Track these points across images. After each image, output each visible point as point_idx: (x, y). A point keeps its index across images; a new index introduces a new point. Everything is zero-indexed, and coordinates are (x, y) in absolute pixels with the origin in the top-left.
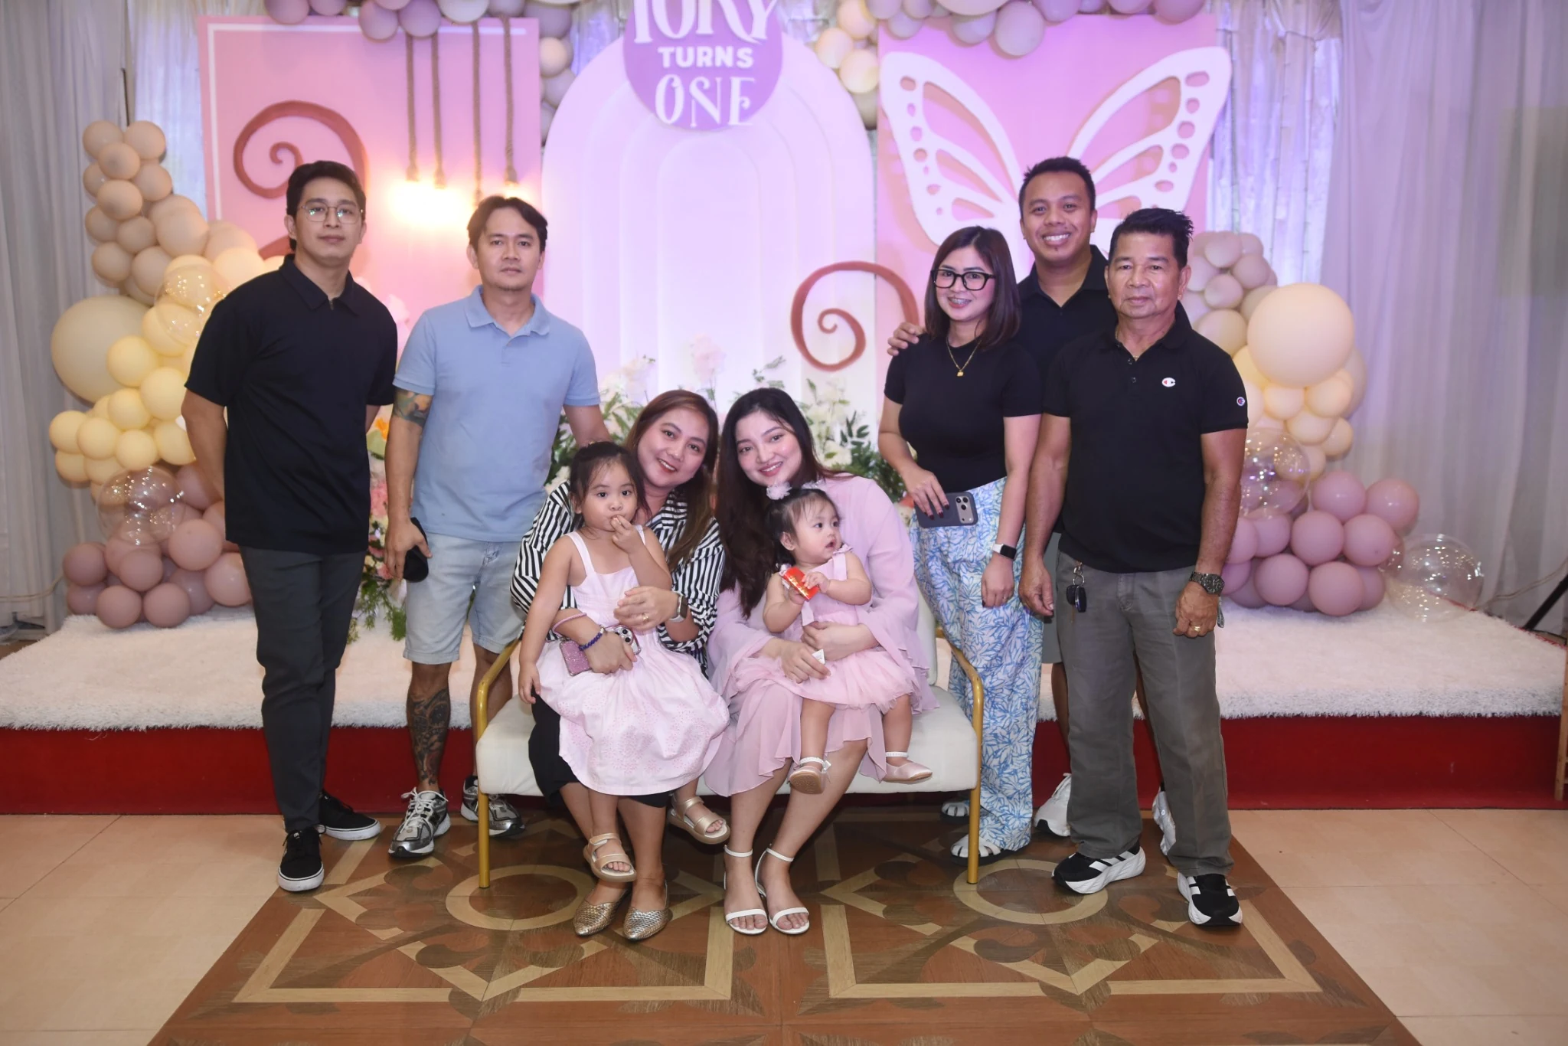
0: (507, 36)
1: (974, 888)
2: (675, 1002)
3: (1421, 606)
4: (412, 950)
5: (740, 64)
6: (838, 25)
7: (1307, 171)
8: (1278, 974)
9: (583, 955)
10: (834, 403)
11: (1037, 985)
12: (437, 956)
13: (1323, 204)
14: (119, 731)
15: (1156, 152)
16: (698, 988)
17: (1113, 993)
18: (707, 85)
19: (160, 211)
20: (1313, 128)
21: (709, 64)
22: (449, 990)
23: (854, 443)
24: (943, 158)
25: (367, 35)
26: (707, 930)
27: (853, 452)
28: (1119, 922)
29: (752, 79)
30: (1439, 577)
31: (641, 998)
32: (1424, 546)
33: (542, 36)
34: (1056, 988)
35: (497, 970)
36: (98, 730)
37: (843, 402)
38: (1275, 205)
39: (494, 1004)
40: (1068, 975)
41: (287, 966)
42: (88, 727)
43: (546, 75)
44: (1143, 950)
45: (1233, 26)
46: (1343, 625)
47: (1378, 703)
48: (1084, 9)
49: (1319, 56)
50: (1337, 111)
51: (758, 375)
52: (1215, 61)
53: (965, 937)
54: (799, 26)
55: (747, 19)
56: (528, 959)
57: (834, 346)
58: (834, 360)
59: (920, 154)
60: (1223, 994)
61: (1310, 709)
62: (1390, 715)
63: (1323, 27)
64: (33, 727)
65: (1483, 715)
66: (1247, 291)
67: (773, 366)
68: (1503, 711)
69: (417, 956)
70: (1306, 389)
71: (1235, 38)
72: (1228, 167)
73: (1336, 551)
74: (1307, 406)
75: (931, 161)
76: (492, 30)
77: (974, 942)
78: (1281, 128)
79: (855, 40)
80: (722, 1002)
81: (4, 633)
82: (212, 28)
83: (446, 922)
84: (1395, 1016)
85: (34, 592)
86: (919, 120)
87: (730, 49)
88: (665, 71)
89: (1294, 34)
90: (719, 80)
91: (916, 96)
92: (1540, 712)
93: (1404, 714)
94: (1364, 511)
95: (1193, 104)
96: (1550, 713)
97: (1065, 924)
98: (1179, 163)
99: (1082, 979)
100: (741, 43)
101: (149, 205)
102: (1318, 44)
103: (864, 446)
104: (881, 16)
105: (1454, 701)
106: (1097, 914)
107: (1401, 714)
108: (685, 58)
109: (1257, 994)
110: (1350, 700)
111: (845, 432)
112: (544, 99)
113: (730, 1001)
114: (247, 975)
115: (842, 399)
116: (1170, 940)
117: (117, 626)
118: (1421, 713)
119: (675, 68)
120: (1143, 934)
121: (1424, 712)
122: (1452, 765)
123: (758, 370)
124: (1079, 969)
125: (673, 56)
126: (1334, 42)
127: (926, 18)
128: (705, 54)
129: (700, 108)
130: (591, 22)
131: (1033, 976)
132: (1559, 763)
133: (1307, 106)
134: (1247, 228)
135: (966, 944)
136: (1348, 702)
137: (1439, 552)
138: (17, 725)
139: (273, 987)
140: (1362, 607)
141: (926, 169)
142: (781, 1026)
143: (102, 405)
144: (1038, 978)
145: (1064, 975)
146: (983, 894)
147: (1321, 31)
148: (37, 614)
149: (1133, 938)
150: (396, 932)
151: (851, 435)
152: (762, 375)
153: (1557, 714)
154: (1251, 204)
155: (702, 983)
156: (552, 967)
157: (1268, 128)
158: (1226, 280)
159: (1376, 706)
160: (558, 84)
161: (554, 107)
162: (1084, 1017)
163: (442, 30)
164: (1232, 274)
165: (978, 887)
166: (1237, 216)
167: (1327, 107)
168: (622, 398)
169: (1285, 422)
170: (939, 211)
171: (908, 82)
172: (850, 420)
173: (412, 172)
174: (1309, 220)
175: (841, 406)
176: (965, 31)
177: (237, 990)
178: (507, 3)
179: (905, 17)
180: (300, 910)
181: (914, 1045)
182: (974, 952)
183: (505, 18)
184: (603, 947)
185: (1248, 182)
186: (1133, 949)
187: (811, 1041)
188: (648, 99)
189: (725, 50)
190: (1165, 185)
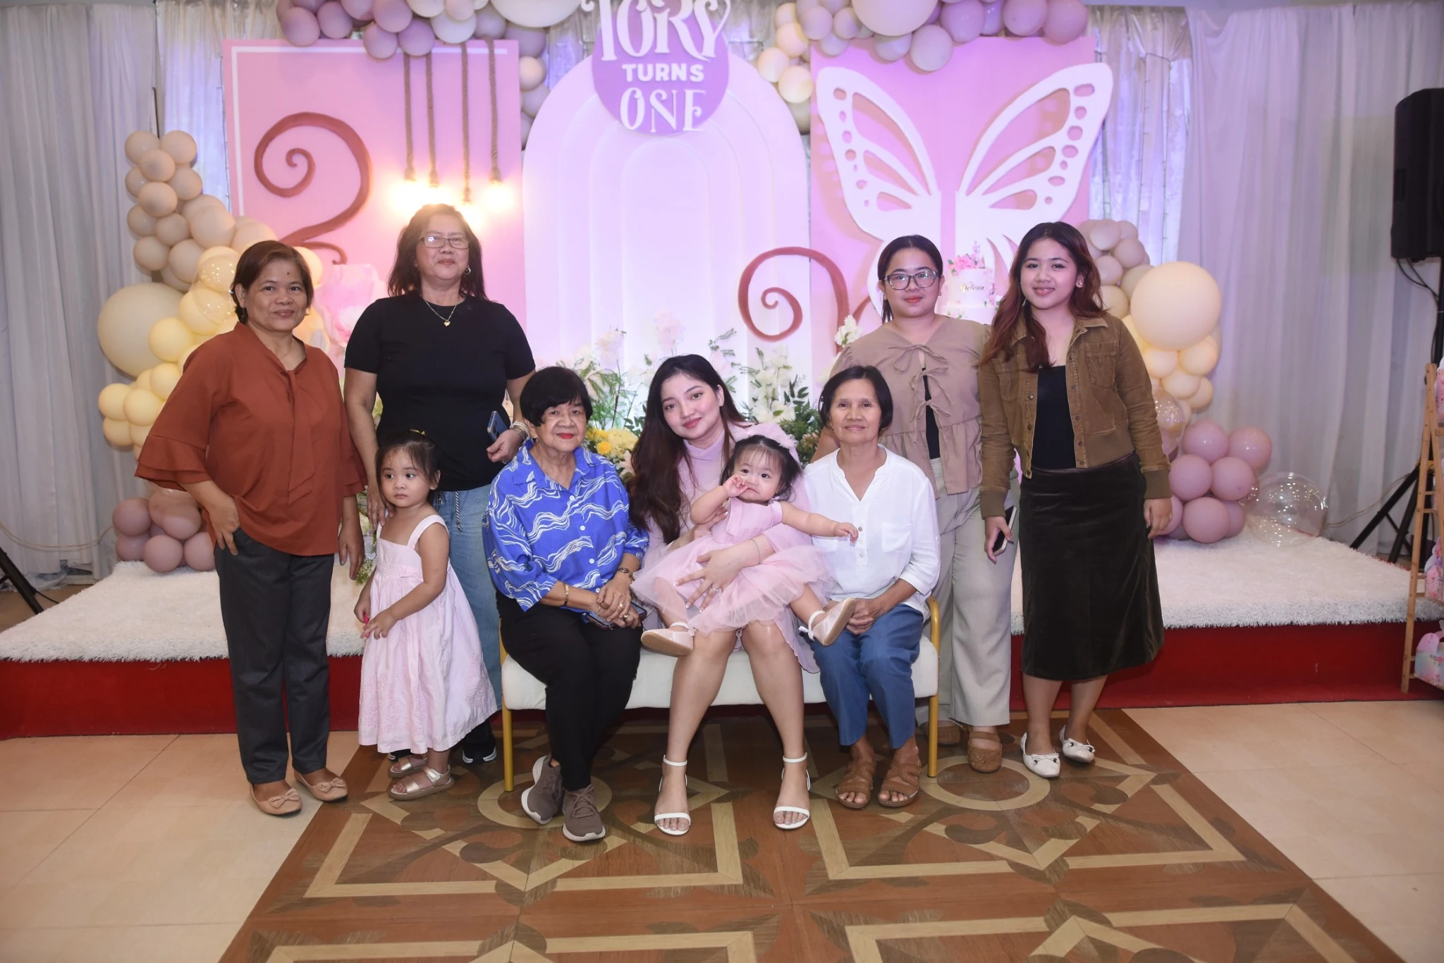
0: (492, 55)
1: (934, 781)
2: (695, 887)
3: (1276, 533)
4: (456, 848)
5: (693, 79)
6: (776, 45)
7: (1165, 170)
8: (1207, 847)
9: (607, 848)
10: (779, 368)
11: (1006, 862)
12: (477, 853)
13: (1178, 198)
14: (176, 661)
15: (1050, 152)
16: (712, 875)
17: (1071, 867)
18: (664, 96)
19: (192, 209)
20: (1170, 134)
21: (666, 78)
22: (494, 882)
23: (795, 402)
24: (870, 158)
25: (370, 55)
26: (711, 823)
27: (796, 410)
28: (1064, 806)
29: (703, 92)
30: (1293, 508)
31: (665, 885)
32: (1279, 483)
33: (521, 55)
34: (1023, 865)
35: (534, 864)
36: (158, 661)
37: (785, 367)
38: (1140, 198)
39: (536, 894)
40: (1030, 853)
41: (347, 864)
42: (148, 659)
43: (524, 89)
44: (1089, 830)
45: (1102, 48)
46: (1212, 550)
47: (1256, 615)
48: (985, 32)
49: (1174, 74)
50: (1189, 121)
51: (713, 345)
52: (1100, 75)
53: (935, 823)
54: (739, 47)
55: (698, 39)
56: (559, 853)
57: (775, 320)
58: (777, 332)
59: (851, 154)
60: (1164, 865)
61: (1201, 622)
62: (1267, 625)
63: (1176, 50)
64: (101, 660)
65: (1343, 623)
66: (1126, 269)
67: (725, 337)
69: (461, 853)
70: (1179, 351)
71: (1104, 57)
72: (1100, 166)
73: (1205, 489)
74: (1180, 365)
75: (860, 159)
76: (478, 50)
77: (944, 827)
78: (1144, 134)
79: (791, 58)
80: (736, 886)
81: (54, 579)
82: (235, 50)
83: (481, 823)
84: (1310, 879)
85: (83, 542)
86: (850, 125)
87: (684, 66)
88: (629, 85)
89: (1153, 55)
90: (674, 92)
91: (847, 105)
92: (1388, 620)
93: (1278, 624)
94: (1227, 454)
95: (1081, 111)
96: (1396, 620)
97: (1018, 809)
98: (1069, 160)
99: (1044, 855)
100: (695, 60)
101: (183, 204)
102: (1172, 63)
103: (804, 404)
104: (815, 36)
105: (1318, 612)
106: (1044, 800)
107: (1276, 624)
108: (645, 73)
109: (1192, 864)
110: (1234, 613)
111: (788, 392)
112: (523, 110)
113: (743, 885)
114: (313, 872)
115: (786, 365)
116: (1111, 821)
117: (161, 570)
118: (1292, 623)
119: (637, 82)
120: (1087, 816)
121: (1295, 622)
122: (1316, 666)
123: (713, 340)
124: (1038, 847)
125: (635, 71)
126: (1186, 62)
127: (852, 39)
128: (663, 70)
129: (658, 115)
130: (559, 44)
131: (1000, 855)
132: (1405, 662)
133: (1165, 115)
134: (1117, 217)
135: (937, 829)
136: (1233, 614)
137: (1291, 488)
138: (86, 658)
139: (337, 883)
140: (1227, 535)
141: (855, 167)
142: (792, 905)
143: (144, 378)
144: (1005, 857)
145: (1027, 854)
146: (944, 786)
147: (1174, 53)
148: (86, 561)
149: (1078, 820)
150: (437, 833)
151: (793, 395)
152: (717, 345)
153: (1402, 621)
154: (1119, 198)
155: (715, 870)
156: (582, 859)
157: (1133, 134)
158: (1108, 260)
159: (1255, 617)
160: (534, 97)
161: (532, 118)
162: (1051, 890)
163: (435, 51)
164: (1112, 255)
165: (938, 779)
166: (1107, 206)
167: (1180, 116)
168: (595, 366)
169: (1161, 379)
170: (867, 202)
171: (840, 93)
172: (792, 383)
173: (409, 173)
174: (1167, 211)
175: (785, 370)
176: (884, 50)
177: (307, 886)
178: (491, 26)
179: (834, 38)
180: (350, 814)
181: (910, 918)
182: (946, 836)
183: (489, 40)
184: (624, 841)
185: (1117, 179)
186: (1080, 829)
187: (820, 918)
188: (613, 107)
189: (680, 67)
190: (1057, 181)
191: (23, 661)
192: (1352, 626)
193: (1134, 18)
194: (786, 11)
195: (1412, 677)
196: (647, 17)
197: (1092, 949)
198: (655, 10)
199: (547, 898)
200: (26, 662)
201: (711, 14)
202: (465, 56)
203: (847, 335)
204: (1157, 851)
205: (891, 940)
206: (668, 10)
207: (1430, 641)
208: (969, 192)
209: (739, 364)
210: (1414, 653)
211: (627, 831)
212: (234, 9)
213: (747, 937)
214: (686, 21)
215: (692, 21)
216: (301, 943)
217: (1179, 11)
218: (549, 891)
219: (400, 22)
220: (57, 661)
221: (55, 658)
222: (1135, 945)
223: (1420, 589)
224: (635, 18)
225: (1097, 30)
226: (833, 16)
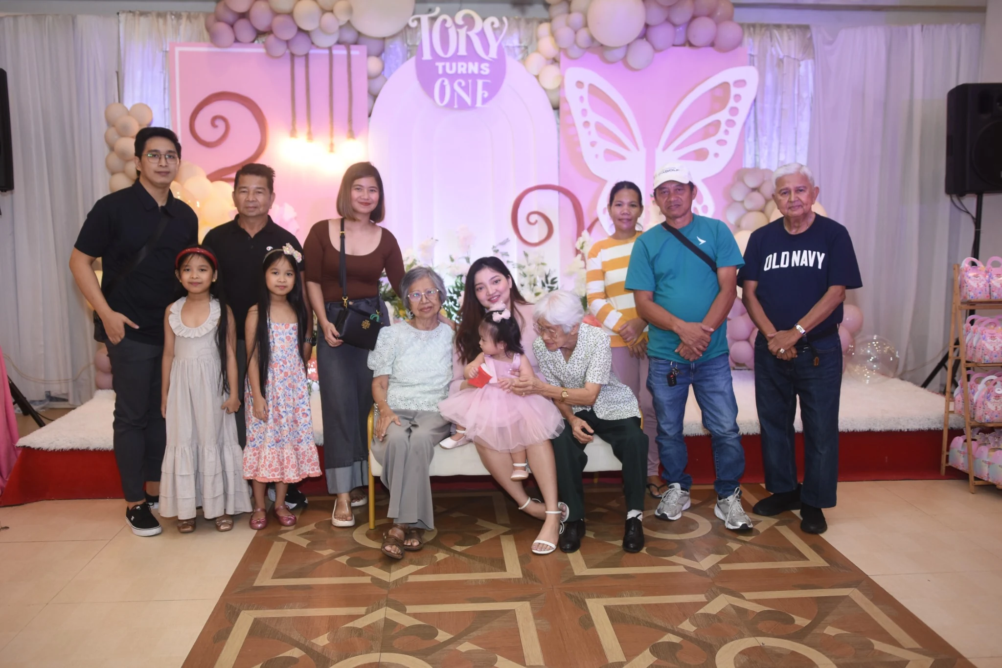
0: (349, 56)
2: (493, 579)
3: (865, 375)
4: (344, 559)
5: (482, 72)
6: (537, 51)
7: (796, 133)
8: (807, 559)
9: (437, 559)
10: (538, 265)
11: (682, 567)
12: (357, 562)
13: (805, 152)
15: (717, 123)
16: (503, 573)
17: (722, 569)
18: (463, 84)
20: (799, 110)
21: (465, 72)
22: (370, 577)
23: (549, 287)
24: (600, 128)
25: (269, 54)
26: (501, 546)
28: (720, 537)
29: (489, 81)
30: (876, 359)
31: (475, 578)
32: (867, 341)
33: (368, 55)
34: (692, 568)
35: (393, 567)
37: (543, 264)
38: (779, 152)
39: (396, 583)
40: (697, 561)
41: (276, 569)
43: (370, 78)
44: (734, 550)
45: (755, 52)
48: (675, 43)
49: (802, 70)
50: (812, 100)
51: (495, 249)
52: (750, 74)
54: (511, 49)
55: (486, 46)
56: (409, 562)
57: (535, 233)
58: (536, 241)
59: (586, 124)
60: (779, 569)
63: (804, 54)
65: (903, 430)
66: (767, 201)
67: (503, 243)
68: (913, 428)
69: (347, 562)
71: (756, 59)
72: (752, 131)
75: (592, 128)
76: (340, 52)
78: (782, 109)
79: (547, 59)
80: (518, 579)
81: (40, 404)
82: (178, 50)
83: (357, 546)
84: (867, 575)
85: (62, 378)
86: (586, 105)
88: (440, 76)
89: (789, 57)
90: (470, 81)
91: (584, 92)
92: (932, 428)
93: (861, 431)
95: (738, 97)
96: (937, 428)
97: (692, 539)
99: (706, 563)
100: (484, 60)
102: (801, 63)
104: (564, 46)
105: (887, 423)
106: (707, 534)
107: (859, 430)
108: (451, 68)
109: (796, 568)
111: (544, 281)
112: (369, 92)
113: (522, 578)
114: (256, 574)
115: (543, 262)
116: (749, 545)
118: (870, 430)
119: (445, 74)
120: (734, 543)
121: (872, 429)
122: (886, 458)
123: (495, 246)
124: (702, 559)
125: (444, 67)
126: (810, 62)
127: (588, 48)
128: (462, 66)
129: (459, 97)
130: (391, 46)
131: (679, 563)
132: (943, 456)
133: (796, 97)
134: (763, 166)
137: (875, 345)
138: (91, 448)
139: (272, 578)
141: (589, 133)
142: (553, 588)
144: (682, 564)
145: (695, 562)
147: (802, 55)
149: (728, 544)
150: (330, 552)
151: (547, 282)
152: (497, 248)
153: (941, 429)
154: (766, 152)
155: (505, 570)
156: (422, 565)
157: (774, 110)
158: (756, 195)
160: (377, 83)
161: (375, 98)
162: (710, 581)
163: (312, 52)
164: (759, 191)
166: (757, 159)
167: (807, 98)
170: (597, 156)
171: (580, 84)
172: (547, 274)
173: (293, 133)
175: (542, 266)
176: (609, 55)
177: (254, 580)
178: (349, 36)
179: (576, 47)
180: (273, 542)
181: (624, 595)
182: (647, 553)
183: (347, 45)
184: (447, 556)
185: (763, 140)
186: (729, 550)
187: (570, 595)
188: (430, 92)
189: (474, 65)
190: (722, 142)
191: (50, 450)
192: (909, 433)
193: (776, 32)
194: (544, 28)
195: (947, 465)
196: (452, 32)
197: (733, 611)
198: (458, 27)
199: (402, 585)
200: (52, 451)
201: (494, 30)
202: (331, 56)
203: (583, 243)
204: (775, 561)
205: (612, 606)
206: (466, 27)
207: (958, 441)
208: (665, 149)
209: (512, 262)
210: (948, 450)
211: (448, 550)
212: (172, 20)
213: (527, 605)
214: (478, 34)
215: (482, 35)
216: (256, 609)
217: (806, 28)
218: (404, 582)
219: (290, 34)
220: (72, 450)
221: (71, 448)
222: (759, 608)
223: (951, 408)
224: (444, 32)
225: (751, 40)
226: (576, 33)
